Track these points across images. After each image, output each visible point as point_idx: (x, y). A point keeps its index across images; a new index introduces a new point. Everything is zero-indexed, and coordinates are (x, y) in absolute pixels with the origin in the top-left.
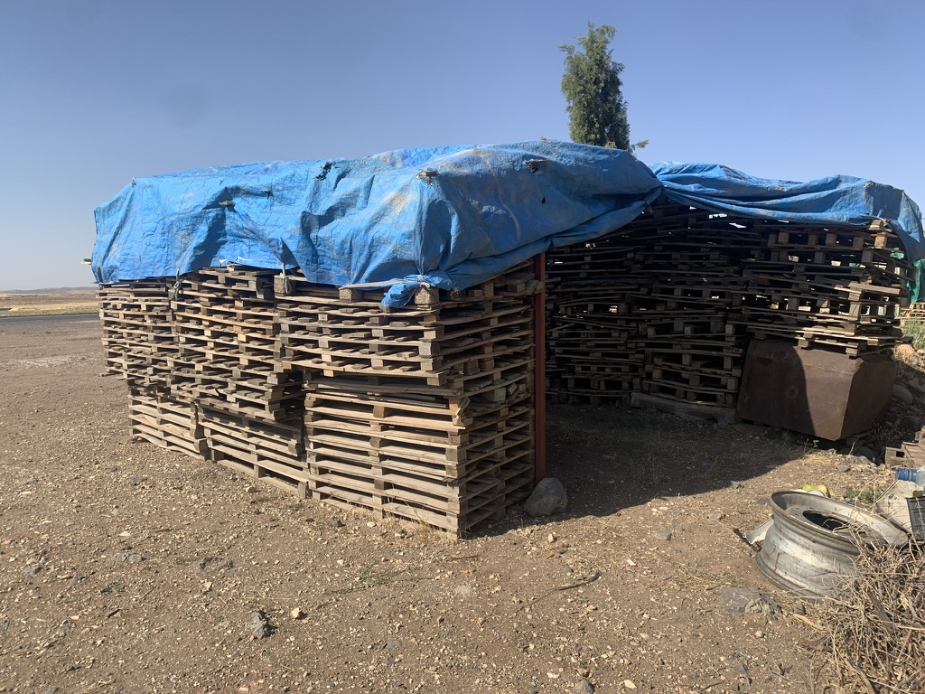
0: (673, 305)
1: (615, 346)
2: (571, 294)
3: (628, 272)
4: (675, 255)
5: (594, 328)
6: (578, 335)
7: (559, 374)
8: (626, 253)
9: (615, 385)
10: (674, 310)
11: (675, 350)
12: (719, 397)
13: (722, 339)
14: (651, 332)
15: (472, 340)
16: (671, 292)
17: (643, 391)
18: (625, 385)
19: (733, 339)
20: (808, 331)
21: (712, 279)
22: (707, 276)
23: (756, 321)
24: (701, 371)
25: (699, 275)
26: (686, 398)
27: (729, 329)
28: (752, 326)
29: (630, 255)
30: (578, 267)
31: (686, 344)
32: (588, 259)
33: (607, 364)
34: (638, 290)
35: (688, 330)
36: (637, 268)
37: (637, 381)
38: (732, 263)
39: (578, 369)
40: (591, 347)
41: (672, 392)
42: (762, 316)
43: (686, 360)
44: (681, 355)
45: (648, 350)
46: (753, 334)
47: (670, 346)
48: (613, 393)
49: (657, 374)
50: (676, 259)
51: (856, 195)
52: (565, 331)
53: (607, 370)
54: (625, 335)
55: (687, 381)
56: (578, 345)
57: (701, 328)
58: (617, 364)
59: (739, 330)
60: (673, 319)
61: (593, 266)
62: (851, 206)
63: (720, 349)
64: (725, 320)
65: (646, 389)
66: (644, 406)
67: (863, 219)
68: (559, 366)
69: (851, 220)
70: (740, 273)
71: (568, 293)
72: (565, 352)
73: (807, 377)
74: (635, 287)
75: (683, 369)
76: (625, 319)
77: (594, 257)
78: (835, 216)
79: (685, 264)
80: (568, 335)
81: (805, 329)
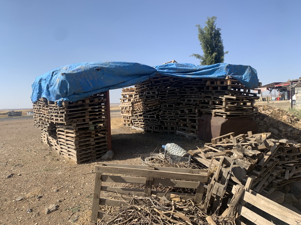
0: (184, 104)
1: (172, 117)
2: (164, 102)
3: (176, 95)
4: (187, 89)
5: (169, 112)
6: (165, 114)
7: (161, 125)
8: (175, 89)
9: (172, 128)
10: (184, 106)
11: (185, 118)
12: (195, 132)
13: (195, 114)
14: (179, 112)
15: (80, 114)
16: (184, 100)
17: (179, 130)
18: (175, 128)
19: (198, 114)
20: (214, 111)
21: (195, 96)
22: (194, 95)
23: (202, 108)
24: (191, 124)
25: (192, 95)
26: (188, 132)
27: (196, 111)
28: (202, 110)
29: (177, 90)
30: (165, 94)
31: (188, 116)
32: (167, 91)
33: (171, 122)
34: (178, 100)
35: (187, 111)
36: (178, 94)
37: (177, 127)
38: (199, 91)
39: (166, 124)
40: (168, 117)
41: (185, 130)
42: (204, 107)
43: (188, 120)
44: (186, 119)
45: (179, 118)
46: (202, 112)
47: (184, 116)
48: (172, 131)
49: (181, 125)
50: (187, 91)
51: (222, 69)
52: (162, 113)
53: (172, 124)
54: (174, 114)
55: (188, 127)
56: (165, 117)
57: (190, 111)
58: (173, 122)
59: (199, 111)
60: (184, 108)
61: (169, 93)
62: (220, 72)
63: (195, 117)
64: (195, 108)
65: (180, 129)
66: (179, 135)
67: (223, 76)
68: (161, 123)
69: (218, 77)
70: (201, 94)
71: (163, 102)
72: (162, 119)
73: (211, 125)
74: (177, 99)
75: (187, 123)
76: (175, 109)
77: (169, 91)
78: (213, 76)
79: (189, 92)
80: (163, 114)
81: (213, 110)
